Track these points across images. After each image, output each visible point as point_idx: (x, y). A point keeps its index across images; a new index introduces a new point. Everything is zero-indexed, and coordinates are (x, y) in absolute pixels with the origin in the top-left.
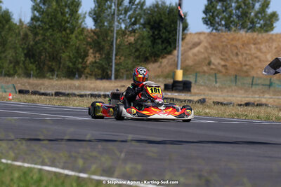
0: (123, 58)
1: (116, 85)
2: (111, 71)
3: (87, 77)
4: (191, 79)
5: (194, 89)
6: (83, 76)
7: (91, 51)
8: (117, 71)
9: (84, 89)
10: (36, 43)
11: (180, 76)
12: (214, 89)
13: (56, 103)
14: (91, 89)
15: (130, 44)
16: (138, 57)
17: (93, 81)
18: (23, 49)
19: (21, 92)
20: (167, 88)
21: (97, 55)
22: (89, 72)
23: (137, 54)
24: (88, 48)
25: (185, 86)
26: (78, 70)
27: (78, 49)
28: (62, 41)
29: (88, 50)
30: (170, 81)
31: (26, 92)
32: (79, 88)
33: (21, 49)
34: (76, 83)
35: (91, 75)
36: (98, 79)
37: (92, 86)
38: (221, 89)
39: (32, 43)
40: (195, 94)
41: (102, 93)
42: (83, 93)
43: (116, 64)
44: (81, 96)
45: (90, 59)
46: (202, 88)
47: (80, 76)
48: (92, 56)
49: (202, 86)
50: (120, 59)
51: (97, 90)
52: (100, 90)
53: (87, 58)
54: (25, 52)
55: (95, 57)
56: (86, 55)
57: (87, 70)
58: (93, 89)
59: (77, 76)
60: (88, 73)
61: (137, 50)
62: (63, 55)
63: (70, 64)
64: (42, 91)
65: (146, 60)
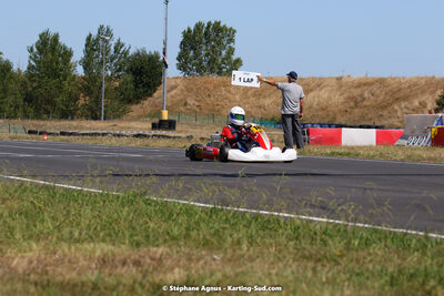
1: (105, 124)
4: (176, 119)
5: (178, 127)
6: (75, 117)
7: (82, 95)
8: (106, 112)
10: (34, 89)
11: (165, 115)
12: (195, 126)
15: (115, 88)
18: (22, 94)
19: (30, 132)
20: (154, 126)
21: (87, 98)
22: (81, 114)
24: (79, 92)
25: (171, 125)
26: (70, 112)
27: (70, 94)
28: (57, 87)
29: (79, 94)
30: (156, 120)
31: (35, 132)
32: (76, 128)
33: (20, 95)
38: (201, 126)
40: (181, 132)
43: (105, 106)
44: (83, 134)
45: (81, 102)
46: (185, 126)
48: (83, 99)
49: (184, 124)
50: (108, 101)
53: (78, 101)
54: (24, 97)
55: (85, 100)
57: (79, 112)
59: (69, 117)
60: (79, 115)
61: (122, 94)
65: (130, 102)
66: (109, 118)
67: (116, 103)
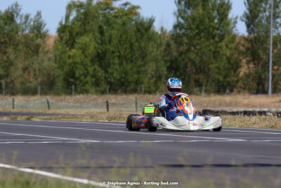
1: (274, 100)
3: (239, 92)
6: (235, 90)
8: (274, 83)
9: (236, 105)
10: (181, 54)
14: (245, 105)
17: (247, 95)
18: (165, 61)
26: (229, 83)
27: (229, 59)
28: (210, 50)
29: (241, 60)
32: (230, 105)
33: (163, 62)
34: (227, 98)
35: (244, 89)
36: (252, 93)
37: (246, 102)
39: (175, 54)
41: (258, 110)
42: (235, 110)
44: (233, 113)
47: (231, 91)
51: (252, 107)
52: (256, 107)
53: (239, 70)
54: (168, 64)
55: (249, 68)
58: (247, 105)
59: (228, 91)
60: (241, 87)
62: (212, 66)
63: (221, 78)
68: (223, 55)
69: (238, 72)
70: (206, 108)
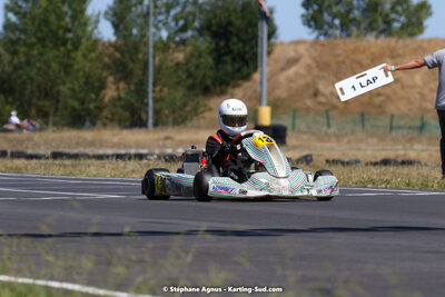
0: (166, 90)
1: (156, 136)
2: (147, 113)
3: (104, 125)
4: (285, 121)
5: (291, 139)
6: (99, 123)
7: (111, 79)
8: (157, 112)
9: (101, 146)
10: (16, 69)
11: (266, 117)
13: (57, 171)
14: (114, 146)
15: (177, 64)
16: (191, 88)
17: (117, 130)
21: (122, 85)
22: (110, 116)
23: (190, 81)
24: (105, 74)
26: (89, 112)
27: (88, 77)
28: (61, 64)
29: (106, 78)
32: (92, 144)
34: (88, 135)
35: (112, 120)
36: (124, 127)
37: (116, 139)
38: (338, 137)
39: (8, 69)
40: (294, 148)
41: (133, 151)
42: (101, 152)
43: (156, 101)
44: (100, 157)
45: (110, 93)
46: (305, 137)
47: (93, 124)
48: (113, 87)
49: (304, 133)
50: (161, 91)
51: (125, 147)
52: (131, 147)
53: (103, 92)
55: (118, 89)
56: (103, 86)
57: (106, 113)
58: (118, 145)
59: (88, 123)
60: (106, 118)
61: (190, 75)
62: (63, 89)
63: (76, 104)
64: (30, 151)
65: (206, 91)
66: (165, 124)
67: (179, 93)
68: (78, 70)
69: (101, 96)
70: (56, 150)
